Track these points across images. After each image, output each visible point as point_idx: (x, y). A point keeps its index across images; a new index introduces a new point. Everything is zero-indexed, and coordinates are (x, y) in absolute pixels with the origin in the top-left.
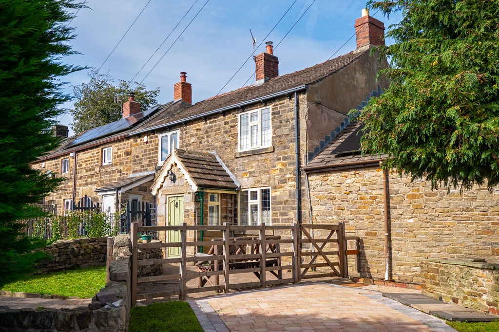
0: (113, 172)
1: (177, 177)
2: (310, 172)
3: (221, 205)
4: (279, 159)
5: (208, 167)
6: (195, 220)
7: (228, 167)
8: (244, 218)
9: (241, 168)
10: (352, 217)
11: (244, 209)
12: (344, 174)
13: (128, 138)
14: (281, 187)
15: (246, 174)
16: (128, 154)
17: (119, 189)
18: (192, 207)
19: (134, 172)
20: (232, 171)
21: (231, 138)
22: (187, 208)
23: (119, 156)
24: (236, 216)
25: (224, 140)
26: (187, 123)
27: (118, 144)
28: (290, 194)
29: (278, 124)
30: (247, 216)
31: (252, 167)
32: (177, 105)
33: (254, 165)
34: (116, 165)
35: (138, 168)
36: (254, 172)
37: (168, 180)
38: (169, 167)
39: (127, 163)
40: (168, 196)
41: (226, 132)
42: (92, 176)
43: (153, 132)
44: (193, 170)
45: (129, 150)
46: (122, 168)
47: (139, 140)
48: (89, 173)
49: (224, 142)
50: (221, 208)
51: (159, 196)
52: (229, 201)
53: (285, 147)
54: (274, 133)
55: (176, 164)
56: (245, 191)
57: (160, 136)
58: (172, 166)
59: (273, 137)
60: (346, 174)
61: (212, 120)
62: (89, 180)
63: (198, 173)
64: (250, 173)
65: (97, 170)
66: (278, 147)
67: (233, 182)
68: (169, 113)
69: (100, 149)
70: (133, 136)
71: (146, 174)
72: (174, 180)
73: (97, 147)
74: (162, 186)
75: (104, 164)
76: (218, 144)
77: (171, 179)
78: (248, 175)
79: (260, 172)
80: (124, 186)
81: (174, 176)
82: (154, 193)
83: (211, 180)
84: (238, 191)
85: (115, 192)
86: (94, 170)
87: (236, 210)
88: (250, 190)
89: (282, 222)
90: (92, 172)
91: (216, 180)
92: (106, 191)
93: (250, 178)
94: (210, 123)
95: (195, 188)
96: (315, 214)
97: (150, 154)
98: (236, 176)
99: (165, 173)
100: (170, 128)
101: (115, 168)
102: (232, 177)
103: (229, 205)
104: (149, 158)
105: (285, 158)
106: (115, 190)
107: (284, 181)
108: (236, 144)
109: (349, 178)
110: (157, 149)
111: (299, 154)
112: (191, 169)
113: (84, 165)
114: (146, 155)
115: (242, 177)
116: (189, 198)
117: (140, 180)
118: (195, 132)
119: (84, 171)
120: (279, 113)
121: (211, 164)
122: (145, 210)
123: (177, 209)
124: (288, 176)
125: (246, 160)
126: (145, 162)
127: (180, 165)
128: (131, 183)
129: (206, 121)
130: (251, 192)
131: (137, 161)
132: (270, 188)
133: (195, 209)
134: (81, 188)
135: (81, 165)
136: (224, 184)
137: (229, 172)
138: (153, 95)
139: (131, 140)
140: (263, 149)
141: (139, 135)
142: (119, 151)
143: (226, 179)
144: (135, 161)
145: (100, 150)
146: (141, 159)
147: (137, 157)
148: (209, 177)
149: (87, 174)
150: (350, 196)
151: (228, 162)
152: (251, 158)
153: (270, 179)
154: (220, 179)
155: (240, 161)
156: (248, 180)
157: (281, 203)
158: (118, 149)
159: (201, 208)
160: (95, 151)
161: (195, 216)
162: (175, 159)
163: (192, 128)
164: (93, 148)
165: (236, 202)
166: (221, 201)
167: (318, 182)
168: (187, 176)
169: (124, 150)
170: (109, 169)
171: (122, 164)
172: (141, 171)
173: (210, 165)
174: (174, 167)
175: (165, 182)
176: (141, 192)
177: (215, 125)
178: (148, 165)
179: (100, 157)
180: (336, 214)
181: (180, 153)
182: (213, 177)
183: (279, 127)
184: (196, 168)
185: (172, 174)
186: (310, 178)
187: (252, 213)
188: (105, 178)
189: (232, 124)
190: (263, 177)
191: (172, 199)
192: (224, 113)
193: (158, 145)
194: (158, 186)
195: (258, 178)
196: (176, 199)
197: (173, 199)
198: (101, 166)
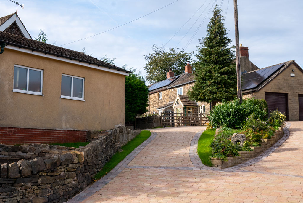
0: (163, 102)
1: (179, 103)
11: (199, 112)
13: (167, 89)
16: (167, 95)
17: (163, 108)
18: (183, 112)
19: (169, 102)
23: (164, 96)
26: (184, 85)
27: (164, 91)
28: (209, 107)
32: (186, 75)
34: (163, 99)
35: (171, 100)
39: (167, 98)
43: (175, 87)
45: (167, 93)
46: (165, 100)
47: (171, 90)
48: (154, 103)
50: (193, 112)
51: (175, 109)
52: (195, 110)
56: (200, 107)
57: (177, 89)
58: (177, 100)
62: (154, 105)
63: (185, 101)
67: (196, 104)
68: (182, 78)
69: (158, 93)
70: (169, 89)
73: (157, 92)
74: (175, 106)
77: (177, 104)
80: (165, 107)
82: (173, 108)
84: (198, 107)
85: (162, 109)
86: (156, 101)
87: (197, 112)
90: (155, 102)
92: (160, 109)
95: (183, 106)
97: (174, 95)
100: (180, 86)
102: (196, 102)
110: (176, 93)
112: (182, 101)
113: (152, 100)
116: (182, 109)
126: (173, 98)
127: (179, 100)
128: (168, 106)
129: (190, 84)
131: (170, 98)
132: (205, 105)
134: (152, 109)
135: (151, 100)
136: (193, 105)
139: (168, 90)
141: (171, 88)
143: (194, 103)
145: (158, 94)
146: (171, 97)
147: (170, 96)
148: (188, 103)
149: (153, 103)
154: (192, 103)
156: (200, 103)
157: (207, 109)
158: (164, 93)
159: (185, 112)
160: (156, 94)
162: (178, 98)
163: (186, 86)
164: (155, 93)
165: (197, 110)
166: (192, 110)
168: (181, 103)
170: (161, 101)
171: (165, 99)
172: (171, 101)
179: (158, 96)
181: (180, 96)
182: (190, 103)
185: (177, 102)
188: (160, 104)
191: (178, 110)
193: (176, 92)
198: (159, 100)
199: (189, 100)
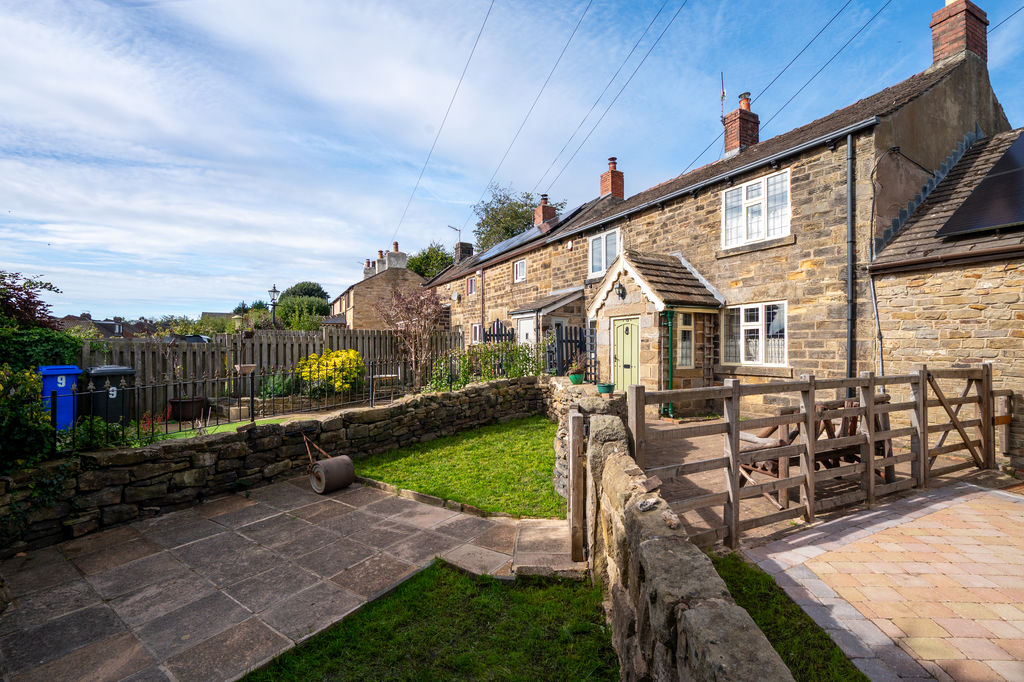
0: (528, 290)
1: (628, 291)
2: (878, 272)
3: (696, 330)
4: (807, 255)
5: (674, 275)
6: (660, 352)
7: (702, 273)
8: (732, 349)
9: (728, 274)
10: (992, 352)
11: (732, 336)
12: (970, 272)
13: (545, 246)
14: (810, 301)
15: (736, 282)
16: (546, 266)
17: (539, 310)
18: (654, 334)
19: (555, 289)
20: (710, 279)
21: (709, 229)
22: (647, 335)
23: (534, 271)
24: (717, 345)
25: (695, 233)
26: (631, 216)
27: (533, 255)
28: (830, 312)
29: (805, 196)
30: (737, 347)
31: (749, 272)
32: (605, 201)
33: (752, 267)
34: (531, 281)
35: (560, 283)
36: (752, 278)
37: (614, 296)
38: (614, 277)
39: (545, 278)
40: (613, 319)
41: (699, 222)
42: (502, 297)
43: (580, 234)
44: (655, 279)
45: (547, 261)
46: (539, 285)
47: (560, 248)
48: (499, 293)
49: (696, 238)
50: (696, 335)
51: (599, 319)
52: (707, 323)
53: (820, 234)
54: (795, 212)
55: (626, 273)
56: (733, 309)
57: (590, 239)
58: (619, 274)
59: (793, 221)
60: (979, 271)
61: (674, 207)
62: (499, 301)
63: (661, 283)
64: (745, 281)
65: (508, 288)
66: (805, 235)
67: (712, 296)
68: (596, 211)
69: (510, 263)
70: (553, 243)
71: (571, 290)
72: (623, 295)
73: (507, 261)
74: (603, 305)
75: (516, 281)
76: (684, 242)
77: (619, 294)
78: (741, 284)
79: (764, 279)
80: (545, 307)
81: (624, 289)
82: (591, 316)
83: (682, 293)
84: (720, 310)
85: (534, 315)
86: (504, 289)
87: (717, 338)
88: (743, 308)
89: (811, 357)
90: (503, 292)
91: (688, 294)
92: (522, 314)
93: (745, 289)
94: (670, 211)
95: (661, 306)
96: (888, 345)
97: (576, 264)
98: (717, 286)
99: (608, 286)
100: (605, 226)
101: (530, 285)
102: (710, 288)
103: (707, 331)
104: (575, 269)
105: (819, 253)
106: (534, 312)
107: (815, 291)
108: (718, 238)
109: (989, 278)
110: (586, 256)
111: (853, 243)
112: (652, 278)
113: (492, 284)
114: (571, 266)
115: (730, 287)
116: (651, 320)
117: (565, 298)
118: (645, 227)
119: (493, 290)
120: (807, 177)
121: (677, 270)
122: (578, 338)
123: (628, 337)
124: (827, 281)
125: (737, 262)
126: (570, 276)
127: (633, 272)
128: (555, 303)
129: (663, 209)
130: (746, 310)
131: (559, 274)
132: (786, 302)
133: (660, 337)
134: (490, 310)
135: (489, 284)
136: (701, 299)
137: (703, 281)
138: (559, 207)
139: (551, 249)
140: (772, 242)
141: (561, 241)
142: (535, 264)
143: (702, 291)
144: (556, 274)
145: (511, 265)
146: (564, 272)
147: (559, 269)
148: (679, 289)
149: (496, 294)
150: (989, 312)
151: (702, 266)
152: (748, 257)
153: (785, 288)
154: (694, 291)
155: (727, 263)
156: (739, 292)
157: (809, 326)
158: (534, 262)
159: (669, 335)
160: (505, 266)
161: (660, 348)
162: (624, 264)
163: (640, 223)
164: (502, 263)
165: (717, 326)
166: (696, 324)
167: (897, 289)
168: (646, 289)
169: (541, 262)
170: (523, 287)
171: (538, 279)
172: (564, 287)
173: (674, 272)
174: (622, 277)
175: (609, 298)
176: (567, 314)
177: (679, 214)
178: (574, 279)
179: (511, 273)
180: (945, 345)
181: (632, 255)
182: (684, 289)
183: (808, 201)
184: (657, 276)
185: (621, 286)
186: (878, 283)
187: (747, 342)
188: (518, 298)
189: (711, 208)
190: (770, 285)
191: (618, 323)
192: (696, 193)
193: (587, 251)
194: (597, 305)
195: (762, 288)
196: (626, 322)
197: (621, 323)
198: (513, 283)
199: (678, 279)
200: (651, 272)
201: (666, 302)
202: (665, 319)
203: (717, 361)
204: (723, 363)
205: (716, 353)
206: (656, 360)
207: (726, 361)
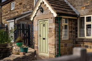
0: (15, 12)
1: (44, 10)
3: (69, 25)
5: (61, 4)
6: (55, 33)
7: (71, 4)
8: (82, 32)
9: (80, 4)
11: (82, 27)
15: (83, 7)
16: (21, 4)
17: (15, 19)
18: (53, 26)
19: (23, 12)
20: (74, 6)
22: (51, 27)
23: (17, 6)
24: (77, 31)
30: (84, 31)
34: (16, 9)
35: (25, 10)
36: (89, 6)
37: (39, 12)
38: (39, 5)
39: (20, 8)
40: (39, 21)
42: (7, 15)
44: (54, 5)
45: (21, 2)
46: (18, 11)
48: (6, 14)
50: (69, 27)
51: (34, 21)
52: (73, 23)
55: (43, 2)
56: (82, 17)
58: (41, 3)
62: (6, 17)
64: (86, 6)
65: (9, 12)
67: (75, 12)
69: (10, 3)
71: (28, 12)
72: (42, 11)
74: (35, 15)
75: (11, 10)
77: (41, 11)
78: (85, 8)
81: (43, 9)
82: (32, 19)
83: (64, 11)
84: (78, 17)
87: (76, 28)
88: (85, 16)
90: (7, 14)
91: (66, 11)
95: (55, 15)
97: (30, 3)
98: (77, 9)
99: (37, 8)
101: (15, 11)
102: (74, 10)
103: (73, 25)
104: (30, 5)
106: (13, 19)
112: (52, 4)
113: (4, 11)
114: (28, 3)
115: (81, 9)
116: (52, 20)
117: (25, 14)
119: (4, 13)
121: (63, 3)
122: (27, 28)
123: (44, 28)
126: (28, 7)
127: (46, 3)
128: (21, 16)
130: (87, 17)
133: (55, 27)
134: (3, 20)
135: (3, 11)
136: (71, 13)
137: (72, 7)
142: (17, 4)
143: (71, 11)
144: (24, 7)
145: (10, 4)
147: (25, 5)
148: (63, 9)
149: (5, 14)
151: (71, 2)
154: (68, 10)
156: (84, 11)
158: (17, 3)
159: (59, 26)
160: (8, 5)
161: (55, 32)
164: (7, 3)
166: (69, 23)
169: (19, 3)
170: (13, 12)
171: (18, 9)
172: (26, 11)
173: (62, 3)
174: (42, 4)
175: (38, 13)
176: (26, 20)
178: (29, 8)
179: (10, 7)
182: (65, 9)
184: (55, 4)
187: (87, 29)
188: (12, 15)
194: (34, 16)
196: (43, 22)
197: (42, 22)
198: (10, 10)
199: (63, 6)
200: (52, 2)
201: (57, 13)
202: (57, 20)
203: (77, 37)
204: (79, 37)
205: (76, 34)
206: (54, 36)
207: (80, 36)
